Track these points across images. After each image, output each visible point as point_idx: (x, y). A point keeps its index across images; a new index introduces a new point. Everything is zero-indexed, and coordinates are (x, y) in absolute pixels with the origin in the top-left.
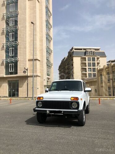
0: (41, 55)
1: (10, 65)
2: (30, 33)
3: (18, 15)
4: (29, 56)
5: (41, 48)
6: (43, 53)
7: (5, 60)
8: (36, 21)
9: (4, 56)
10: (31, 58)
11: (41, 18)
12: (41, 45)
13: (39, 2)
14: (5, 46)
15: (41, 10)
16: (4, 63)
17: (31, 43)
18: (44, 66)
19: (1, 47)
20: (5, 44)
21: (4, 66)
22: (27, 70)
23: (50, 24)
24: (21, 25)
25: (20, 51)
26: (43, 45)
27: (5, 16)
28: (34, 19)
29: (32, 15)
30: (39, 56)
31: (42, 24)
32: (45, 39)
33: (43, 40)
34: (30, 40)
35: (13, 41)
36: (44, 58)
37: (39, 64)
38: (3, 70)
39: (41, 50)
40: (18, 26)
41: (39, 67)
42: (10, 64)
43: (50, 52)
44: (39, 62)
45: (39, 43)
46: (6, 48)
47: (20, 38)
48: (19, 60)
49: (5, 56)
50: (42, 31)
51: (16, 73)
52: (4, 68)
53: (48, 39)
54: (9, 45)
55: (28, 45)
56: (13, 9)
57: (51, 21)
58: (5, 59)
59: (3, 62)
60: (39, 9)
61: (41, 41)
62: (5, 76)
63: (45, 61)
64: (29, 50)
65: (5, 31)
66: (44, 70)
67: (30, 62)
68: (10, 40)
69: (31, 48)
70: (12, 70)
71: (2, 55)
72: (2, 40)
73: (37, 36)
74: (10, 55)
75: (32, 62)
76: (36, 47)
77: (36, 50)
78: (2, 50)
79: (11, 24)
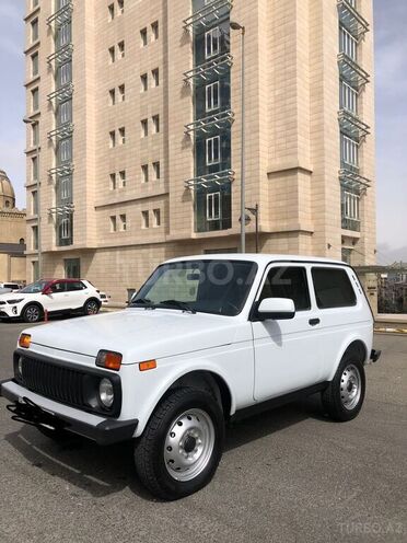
0: (314, 148)
1: (210, 197)
2: (272, 69)
3: (229, 13)
4: (266, 162)
5: (316, 123)
6: (323, 143)
7: (192, 182)
8: (295, 18)
9: (189, 167)
10: (280, 164)
12: (318, 111)
14: (191, 133)
16: (192, 192)
17: (275, 109)
18: (327, 190)
19: (181, 140)
20: (191, 127)
21: (191, 203)
22: (255, 211)
23: (359, 18)
26: (322, 111)
27: (190, 28)
28: (288, 12)
30: (309, 154)
32: (332, 83)
33: (325, 89)
34: (272, 100)
35: (215, 112)
36: (326, 158)
37: (309, 185)
38: (189, 217)
39: (318, 130)
40: (231, 54)
41: (309, 197)
42: (208, 195)
43: (361, 134)
44: (308, 177)
45: (308, 105)
46: (197, 140)
48: (235, 177)
49: (192, 170)
50: (321, 54)
51: (228, 224)
52: (192, 208)
53: (351, 78)
54: (204, 127)
55: (267, 119)
58: (192, 177)
59: (188, 188)
61: (317, 93)
62: (194, 236)
63: (333, 171)
64: (272, 137)
65: (191, 81)
66: (327, 209)
67: (273, 181)
68: (207, 110)
69: (277, 129)
70: (216, 213)
71: (184, 165)
72: (184, 113)
73: (298, 79)
74: (208, 164)
75: (279, 182)
76: (296, 121)
77: (296, 133)
78: (183, 148)
79: (209, 51)
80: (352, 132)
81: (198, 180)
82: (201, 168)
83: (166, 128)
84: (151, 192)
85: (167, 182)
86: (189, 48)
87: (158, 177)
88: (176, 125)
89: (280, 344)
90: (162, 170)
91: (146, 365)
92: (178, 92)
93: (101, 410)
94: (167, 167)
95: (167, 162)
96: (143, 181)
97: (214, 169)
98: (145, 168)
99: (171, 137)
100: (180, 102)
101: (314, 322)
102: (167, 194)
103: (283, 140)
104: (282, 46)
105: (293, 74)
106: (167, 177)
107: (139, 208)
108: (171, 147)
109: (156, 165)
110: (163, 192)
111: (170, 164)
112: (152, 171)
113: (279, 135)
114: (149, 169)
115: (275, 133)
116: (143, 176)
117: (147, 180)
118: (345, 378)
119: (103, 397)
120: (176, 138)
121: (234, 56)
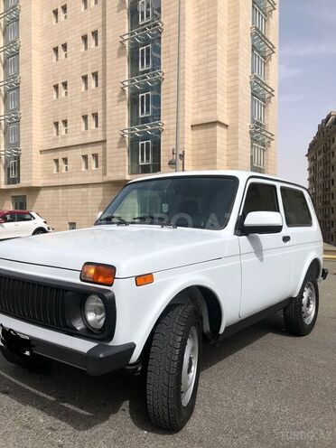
0: (230, 105)
1: (142, 144)
2: (197, 36)
4: (190, 116)
5: (232, 84)
6: (238, 101)
7: (127, 131)
9: (124, 118)
10: (201, 118)
12: (234, 73)
14: (127, 89)
16: (127, 140)
17: (198, 70)
18: (240, 141)
19: (117, 94)
20: (126, 83)
21: (126, 149)
24: (171, 16)
25: (167, 101)
26: (237, 74)
30: (225, 111)
32: (245, 52)
33: (240, 56)
34: (196, 63)
35: (147, 71)
36: (240, 115)
37: (225, 136)
38: (125, 161)
39: (234, 89)
40: (162, 20)
41: (225, 147)
42: (140, 143)
43: (267, 96)
44: (224, 130)
45: (226, 69)
46: (131, 95)
47: (168, 60)
48: (164, 127)
49: (127, 120)
50: (238, 26)
51: (157, 169)
52: (126, 153)
53: (261, 49)
54: (138, 84)
55: (191, 79)
58: (127, 127)
59: (123, 136)
61: (234, 59)
62: (127, 177)
63: (245, 126)
64: (195, 95)
65: (127, 43)
66: (240, 157)
67: (197, 132)
68: (141, 70)
69: (201, 88)
70: (148, 158)
71: (119, 116)
72: (120, 71)
73: (219, 46)
74: (141, 116)
75: (201, 133)
76: (216, 82)
77: (216, 92)
78: (119, 101)
79: (142, 18)
80: (260, 94)
81: (132, 130)
82: (134, 120)
83: (104, 83)
84: (90, 138)
85: (104, 130)
86: (125, 13)
87: (97, 126)
88: (114, 81)
89: (262, 260)
90: (100, 120)
91: (143, 280)
92: (115, 53)
93: (88, 333)
94: (105, 117)
95: (105, 113)
96: (83, 129)
97: (145, 120)
98: (85, 118)
99: (108, 92)
100: (117, 61)
101: (286, 239)
102: (104, 141)
103: (205, 98)
104: (205, 17)
105: (214, 41)
106: (104, 126)
107: (79, 152)
108: (109, 100)
109: (95, 116)
110: (101, 138)
111: (107, 115)
112: (91, 121)
113: (202, 93)
114: (89, 118)
115: (198, 91)
116: (83, 125)
117: (86, 128)
118: (305, 295)
119: (91, 317)
120: (113, 93)
121: (165, 23)
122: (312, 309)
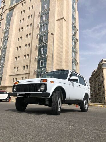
0: (66, 65)
2: (57, 46)
3: (48, 33)
4: (55, 67)
5: (67, 59)
6: (68, 64)
8: (63, 36)
11: (67, 33)
13: (66, 21)
14: (37, 59)
15: (67, 27)
16: (36, 73)
19: (34, 60)
20: (37, 57)
21: (35, 76)
23: (76, 38)
24: (50, 41)
25: (48, 63)
26: (68, 57)
27: (39, 36)
28: (61, 35)
29: (60, 32)
31: (68, 38)
32: (70, 51)
34: (57, 53)
35: (43, 55)
39: (67, 61)
42: (40, 74)
43: (77, 63)
45: (65, 55)
46: (38, 61)
47: (49, 52)
48: (47, 70)
49: (36, 68)
50: (68, 45)
53: (74, 51)
54: (40, 58)
55: (55, 57)
56: (45, 29)
57: (77, 35)
59: (35, 72)
60: (66, 27)
61: (67, 53)
64: (56, 61)
65: (38, 47)
68: (41, 54)
71: (34, 66)
72: (35, 54)
73: (63, 49)
76: (62, 58)
77: (62, 61)
78: (34, 62)
79: (43, 41)
80: (75, 62)
81: (38, 70)
83: (31, 57)
84: (25, 72)
85: (29, 70)
86: (38, 40)
87: (27, 69)
88: (33, 57)
90: (28, 67)
91: (52, 82)
92: (34, 49)
94: (30, 66)
96: (23, 70)
97: (42, 68)
98: (24, 66)
99: (32, 59)
100: (35, 51)
102: (29, 73)
103: (59, 62)
104: (60, 42)
105: (62, 48)
106: (30, 69)
107: (21, 76)
109: (27, 66)
110: (28, 72)
112: (26, 68)
114: (25, 67)
115: (57, 61)
116: (23, 68)
117: (24, 69)
118: (85, 101)
120: (33, 60)
121: (49, 43)
122: (87, 106)
